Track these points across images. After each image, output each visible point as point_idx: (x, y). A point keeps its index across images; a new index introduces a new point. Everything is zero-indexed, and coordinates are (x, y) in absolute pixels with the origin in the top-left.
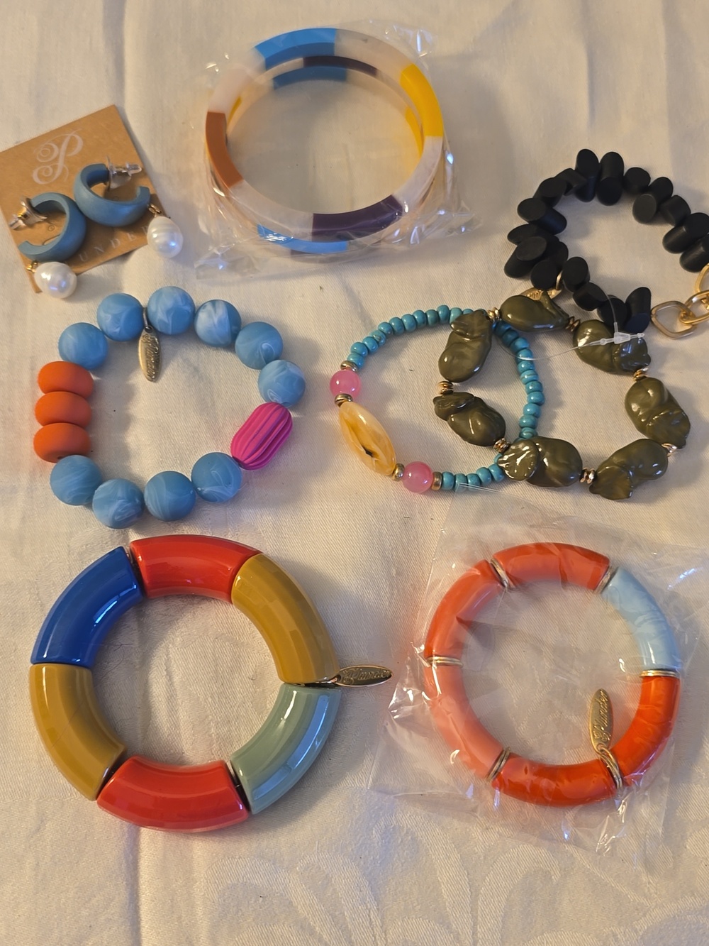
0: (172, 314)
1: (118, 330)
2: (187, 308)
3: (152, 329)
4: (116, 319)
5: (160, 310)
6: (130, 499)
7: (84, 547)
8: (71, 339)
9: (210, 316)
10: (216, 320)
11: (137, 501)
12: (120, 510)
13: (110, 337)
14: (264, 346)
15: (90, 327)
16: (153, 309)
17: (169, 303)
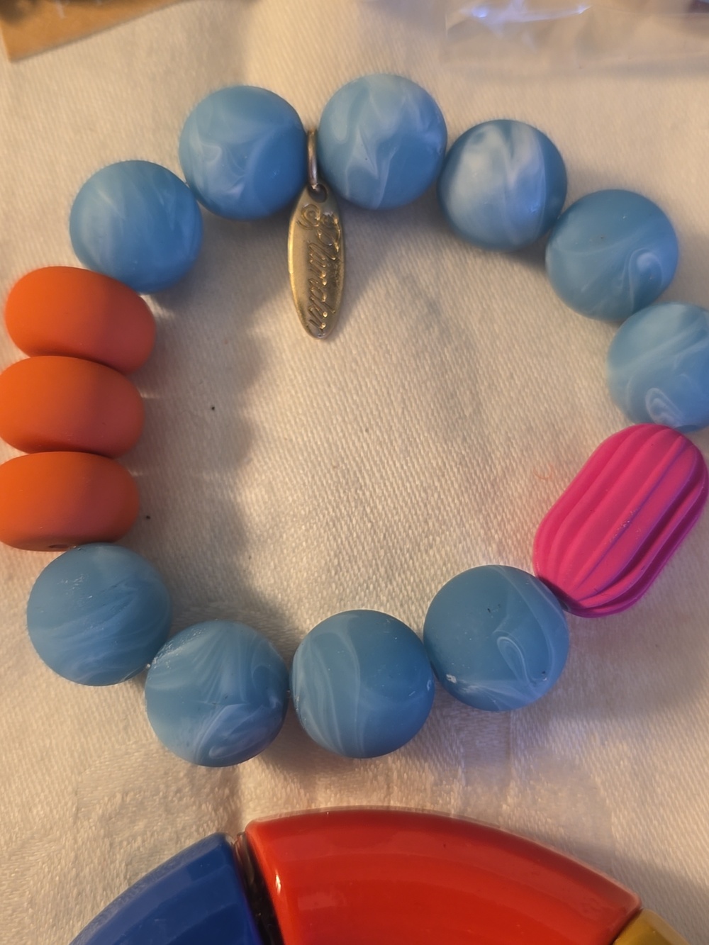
0: (392, 155)
1: (237, 190)
2: (433, 138)
3: (328, 190)
4: (235, 156)
5: (358, 139)
6: (254, 699)
7: (119, 796)
8: (106, 203)
9: (496, 164)
10: (512, 177)
11: (275, 701)
12: (226, 734)
13: (213, 207)
14: (646, 259)
15: (161, 174)
16: (338, 132)
17: (388, 122)
